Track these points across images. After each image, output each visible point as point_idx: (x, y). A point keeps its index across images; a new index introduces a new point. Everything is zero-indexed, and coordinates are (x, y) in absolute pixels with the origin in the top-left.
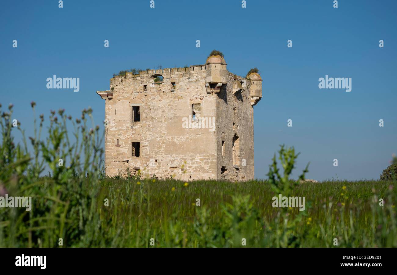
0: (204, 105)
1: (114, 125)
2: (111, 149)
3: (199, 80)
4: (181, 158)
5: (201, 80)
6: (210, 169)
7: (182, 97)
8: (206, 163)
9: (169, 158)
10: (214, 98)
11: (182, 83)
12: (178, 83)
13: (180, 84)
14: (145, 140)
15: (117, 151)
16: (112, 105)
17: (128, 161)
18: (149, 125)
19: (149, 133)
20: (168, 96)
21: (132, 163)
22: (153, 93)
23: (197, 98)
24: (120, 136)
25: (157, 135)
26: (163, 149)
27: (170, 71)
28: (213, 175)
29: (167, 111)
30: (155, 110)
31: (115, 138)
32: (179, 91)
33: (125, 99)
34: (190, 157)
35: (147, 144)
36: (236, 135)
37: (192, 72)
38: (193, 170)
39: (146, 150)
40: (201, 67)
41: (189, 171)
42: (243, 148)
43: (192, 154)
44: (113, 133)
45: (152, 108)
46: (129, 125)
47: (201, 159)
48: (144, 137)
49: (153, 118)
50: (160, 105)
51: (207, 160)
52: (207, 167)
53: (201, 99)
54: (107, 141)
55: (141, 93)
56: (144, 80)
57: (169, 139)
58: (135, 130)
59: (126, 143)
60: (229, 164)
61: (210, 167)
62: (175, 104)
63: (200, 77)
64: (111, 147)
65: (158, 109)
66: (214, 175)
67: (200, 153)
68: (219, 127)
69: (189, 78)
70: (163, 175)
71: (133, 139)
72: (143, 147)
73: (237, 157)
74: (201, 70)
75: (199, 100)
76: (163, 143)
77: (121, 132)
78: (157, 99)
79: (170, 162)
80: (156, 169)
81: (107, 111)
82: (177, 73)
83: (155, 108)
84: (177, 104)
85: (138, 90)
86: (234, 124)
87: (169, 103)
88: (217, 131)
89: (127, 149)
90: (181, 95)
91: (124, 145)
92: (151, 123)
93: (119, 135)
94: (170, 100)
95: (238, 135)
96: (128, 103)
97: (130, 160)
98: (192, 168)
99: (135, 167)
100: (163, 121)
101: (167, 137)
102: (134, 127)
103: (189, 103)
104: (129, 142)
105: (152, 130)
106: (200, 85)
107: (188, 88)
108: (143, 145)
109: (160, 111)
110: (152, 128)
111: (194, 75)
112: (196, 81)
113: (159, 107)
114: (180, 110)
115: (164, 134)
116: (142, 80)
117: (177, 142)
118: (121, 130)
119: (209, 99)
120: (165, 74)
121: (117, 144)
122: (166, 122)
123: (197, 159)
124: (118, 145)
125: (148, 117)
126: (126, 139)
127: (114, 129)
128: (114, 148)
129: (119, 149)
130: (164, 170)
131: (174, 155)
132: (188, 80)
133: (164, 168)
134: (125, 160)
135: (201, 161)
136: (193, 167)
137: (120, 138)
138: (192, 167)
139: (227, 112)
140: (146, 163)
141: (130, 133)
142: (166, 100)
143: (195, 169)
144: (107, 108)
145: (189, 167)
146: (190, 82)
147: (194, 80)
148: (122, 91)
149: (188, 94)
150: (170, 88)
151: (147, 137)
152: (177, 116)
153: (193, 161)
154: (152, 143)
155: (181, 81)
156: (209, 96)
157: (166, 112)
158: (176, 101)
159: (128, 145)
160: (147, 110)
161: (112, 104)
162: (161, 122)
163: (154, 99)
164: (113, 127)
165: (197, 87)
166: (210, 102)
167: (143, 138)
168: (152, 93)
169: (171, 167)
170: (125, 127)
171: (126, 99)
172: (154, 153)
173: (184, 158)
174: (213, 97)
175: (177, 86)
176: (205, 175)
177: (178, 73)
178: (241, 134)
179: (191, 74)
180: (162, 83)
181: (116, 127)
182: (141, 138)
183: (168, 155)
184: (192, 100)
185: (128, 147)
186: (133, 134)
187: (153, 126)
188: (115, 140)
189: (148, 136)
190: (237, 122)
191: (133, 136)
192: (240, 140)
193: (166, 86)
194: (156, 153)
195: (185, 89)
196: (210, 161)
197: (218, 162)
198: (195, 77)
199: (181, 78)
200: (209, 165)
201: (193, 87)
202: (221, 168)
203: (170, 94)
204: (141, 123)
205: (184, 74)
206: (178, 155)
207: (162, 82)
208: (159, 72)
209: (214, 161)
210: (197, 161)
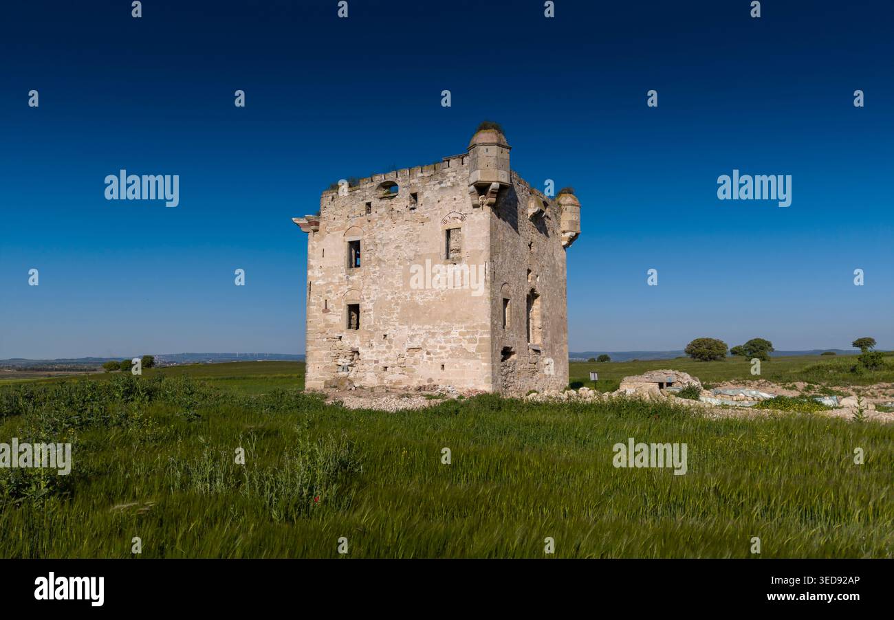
0: (467, 230)
1: (320, 275)
2: (316, 316)
3: (458, 184)
4: (426, 332)
5: (461, 184)
6: (477, 351)
7: (428, 219)
8: (471, 341)
9: (406, 331)
10: (486, 216)
11: (429, 193)
12: (422, 193)
13: (426, 194)
14: (367, 301)
15: (325, 320)
16: (318, 242)
17: (340, 338)
18: (375, 272)
19: (373, 287)
20: (405, 219)
21: (347, 342)
22: (381, 215)
23: (454, 218)
24: (328, 294)
25: (387, 291)
26: (396, 315)
27: (408, 174)
28: (483, 364)
29: (404, 245)
30: (384, 245)
31: (321, 298)
32: (423, 207)
33: (337, 230)
34: (442, 329)
35: (370, 306)
36: (533, 291)
37: (446, 170)
38: (447, 355)
39: (368, 317)
40: (463, 158)
41: (441, 356)
42: (547, 314)
43: (445, 323)
44: (319, 289)
45: (379, 242)
46: (343, 275)
47: (461, 334)
48: (367, 295)
49: (380, 260)
50: (391, 237)
51: (473, 335)
52: (472, 348)
53: (462, 219)
54: (310, 304)
55: (361, 218)
56: (367, 194)
57: (406, 297)
58: (352, 282)
59: (338, 305)
60: (519, 342)
61: (479, 350)
62: (418, 233)
63: (460, 177)
64: (315, 314)
65: (388, 243)
66: (486, 364)
67: (460, 321)
68: (497, 272)
69: (440, 183)
70: (396, 363)
71: (350, 298)
72: (364, 312)
73: (537, 330)
74: (463, 164)
75: (459, 221)
76: (397, 304)
77: (331, 287)
78: (386, 226)
79: (409, 339)
80: (384, 352)
81: (310, 252)
82: (420, 175)
83: (383, 242)
84: (419, 233)
85: (357, 213)
86: (529, 271)
87: (406, 232)
88: (491, 280)
89: (339, 317)
90: (426, 215)
91: (335, 308)
92: (378, 268)
93: (328, 292)
94: (410, 224)
95: (538, 291)
96: (341, 235)
97: (344, 335)
98: (446, 350)
99: (352, 348)
100: (397, 264)
101: (403, 293)
102: (351, 278)
103: (441, 229)
104: (343, 305)
105: (378, 282)
106: (460, 193)
107: (439, 201)
108: (365, 308)
109: (391, 248)
110: (379, 277)
111: (449, 174)
112: (454, 185)
113: (391, 239)
114: (425, 242)
115: (398, 288)
116: (363, 194)
117: (421, 302)
118: (331, 283)
119: (476, 218)
120: (400, 179)
121: (324, 308)
122: (402, 267)
123: (455, 334)
124: (326, 310)
125: (373, 258)
126: (338, 298)
127: (320, 282)
128: (319, 314)
129: (328, 317)
130: (398, 353)
131: (415, 326)
132: (438, 186)
133: (397, 349)
134: (336, 335)
135: (461, 337)
136: (448, 349)
137: (329, 298)
138: (445, 348)
139: (515, 246)
140: (369, 341)
141: (345, 289)
142: (401, 226)
143: (450, 353)
144: (310, 246)
145: (441, 348)
146: (442, 188)
147: (449, 184)
148: (332, 217)
149: (439, 212)
150: (408, 203)
151: (370, 294)
152: (419, 254)
153: (448, 337)
154: (379, 305)
155: (426, 190)
156: (476, 211)
157: (402, 248)
158: (419, 227)
159: (342, 310)
160: (371, 247)
161: (318, 240)
162: (394, 266)
163: (382, 226)
164: (318, 278)
165: (454, 197)
166: (479, 223)
167: (365, 297)
168: (379, 215)
169: (410, 349)
170: (337, 278)
171: (339, 229)
172: (382, 323)
173: (432, 331)
174: (483, 213)
175: (420, 200)
176: (469, 364)
177: (422, 175)
178: (544, 291)
179: (443, 175)
180: (395, 196)
181: (323, 278)
182: (362, 297)
183: (404, 327)
184: (445, 222)
185: (340, 314)
186: (350, 290)
187: (381, 275)
188: (322, 300)
189: (373, 293)
190: (535, 269)
191: (349, 294)
192: (542, 300)
193: (401, 201)
194: (386, 323)
195: (433, 203)
196: (478, 337)
197: (493, 338)
198: (452, 179)
199: (428, 184)
200: (476, 345)
201: (448, 198)
202: (501, 349)
203: (408, 215)
204: (361, 270)
205: (432, 175)
206: (421, 327)
207: (395, 194)
208: (391, 177)
209: (485, 336)
210: (454, 336)
